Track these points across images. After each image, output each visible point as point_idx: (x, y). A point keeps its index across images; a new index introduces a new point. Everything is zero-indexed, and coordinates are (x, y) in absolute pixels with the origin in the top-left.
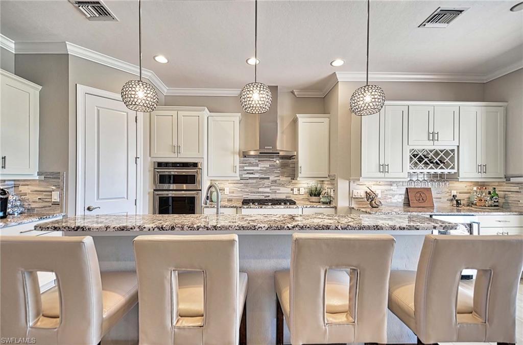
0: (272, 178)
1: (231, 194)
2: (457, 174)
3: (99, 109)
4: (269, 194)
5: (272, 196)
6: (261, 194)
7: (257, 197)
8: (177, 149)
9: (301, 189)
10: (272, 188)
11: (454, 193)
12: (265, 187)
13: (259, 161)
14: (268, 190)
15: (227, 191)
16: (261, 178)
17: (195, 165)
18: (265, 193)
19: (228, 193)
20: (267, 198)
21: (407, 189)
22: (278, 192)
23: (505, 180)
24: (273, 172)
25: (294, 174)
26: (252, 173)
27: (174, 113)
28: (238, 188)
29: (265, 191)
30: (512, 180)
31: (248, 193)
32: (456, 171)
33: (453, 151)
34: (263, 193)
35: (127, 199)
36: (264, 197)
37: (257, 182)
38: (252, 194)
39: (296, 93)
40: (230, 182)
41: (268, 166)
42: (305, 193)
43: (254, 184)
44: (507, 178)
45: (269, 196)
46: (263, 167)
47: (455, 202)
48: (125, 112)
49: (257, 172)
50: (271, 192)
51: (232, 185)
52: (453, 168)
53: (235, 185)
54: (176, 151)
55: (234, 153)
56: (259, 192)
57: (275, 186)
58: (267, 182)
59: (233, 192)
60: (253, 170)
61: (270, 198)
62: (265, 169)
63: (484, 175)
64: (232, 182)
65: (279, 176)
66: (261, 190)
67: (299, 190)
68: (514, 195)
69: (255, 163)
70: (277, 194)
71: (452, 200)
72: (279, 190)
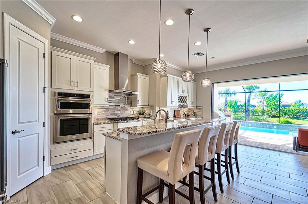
0: (121, 106)
1: (99, 116)
2: (188, 105)
3: (20, 41)
4: (120, 115)
5: (121, 116)
6: (116, 115)
7: (114, 116)
8: (74, 84)
9: (134, 111)
10: (122, 111)
11: (184, 112)
12: (118, 111)
13: (115, 95)
14: (119, 112)
15: (96, 114)
16: (116, 106)
17: (88, 96)
18: (118, 114)
19: (97, 115)
20: (118, 117)
21: (174, 111)
22: (124, 113)
23: (196, 107)
24: (122, 102)
25: (131, 104)
26: (111, 103)
27: (73, 57)
28: (103, 111)
29: (118, 113)
30: (198, 107)
31: (108, 115)
32: (187, 104)
33: (187, 97)
34: (116, 114)
35: (39, 122)
36: (117, 116)
37: (113, 108)
38: (111, 115)
39: (133, 61)
40: (98, 108)
41: (119, 99)
42: (136, 113)
43: (112, 109)
44: (197, 107)
45: (119, 116)
46: (117, 99)
47: (185, 115)
48: (37, 48)
49: (114, 102)
50: (120, 113)
51: (99, 110)
52: (187, 103)
53: (101, 110)
54: (74, 85)
55: (106, 90)
56: (115, 114)
57: (123, 110)
58: (119, 108)
59: (100, 114)
60: (111, 101)
61: (120, 117)
62: (118, 100)
63: (193, 106)
64: (99, 108)
65: (124, 105)
66: (115, 112)
67: (133, 112)
68: (198, 112)
69: (112, 97)
70: (124, 115)
71: (184, 114)
72: (125, 112)
